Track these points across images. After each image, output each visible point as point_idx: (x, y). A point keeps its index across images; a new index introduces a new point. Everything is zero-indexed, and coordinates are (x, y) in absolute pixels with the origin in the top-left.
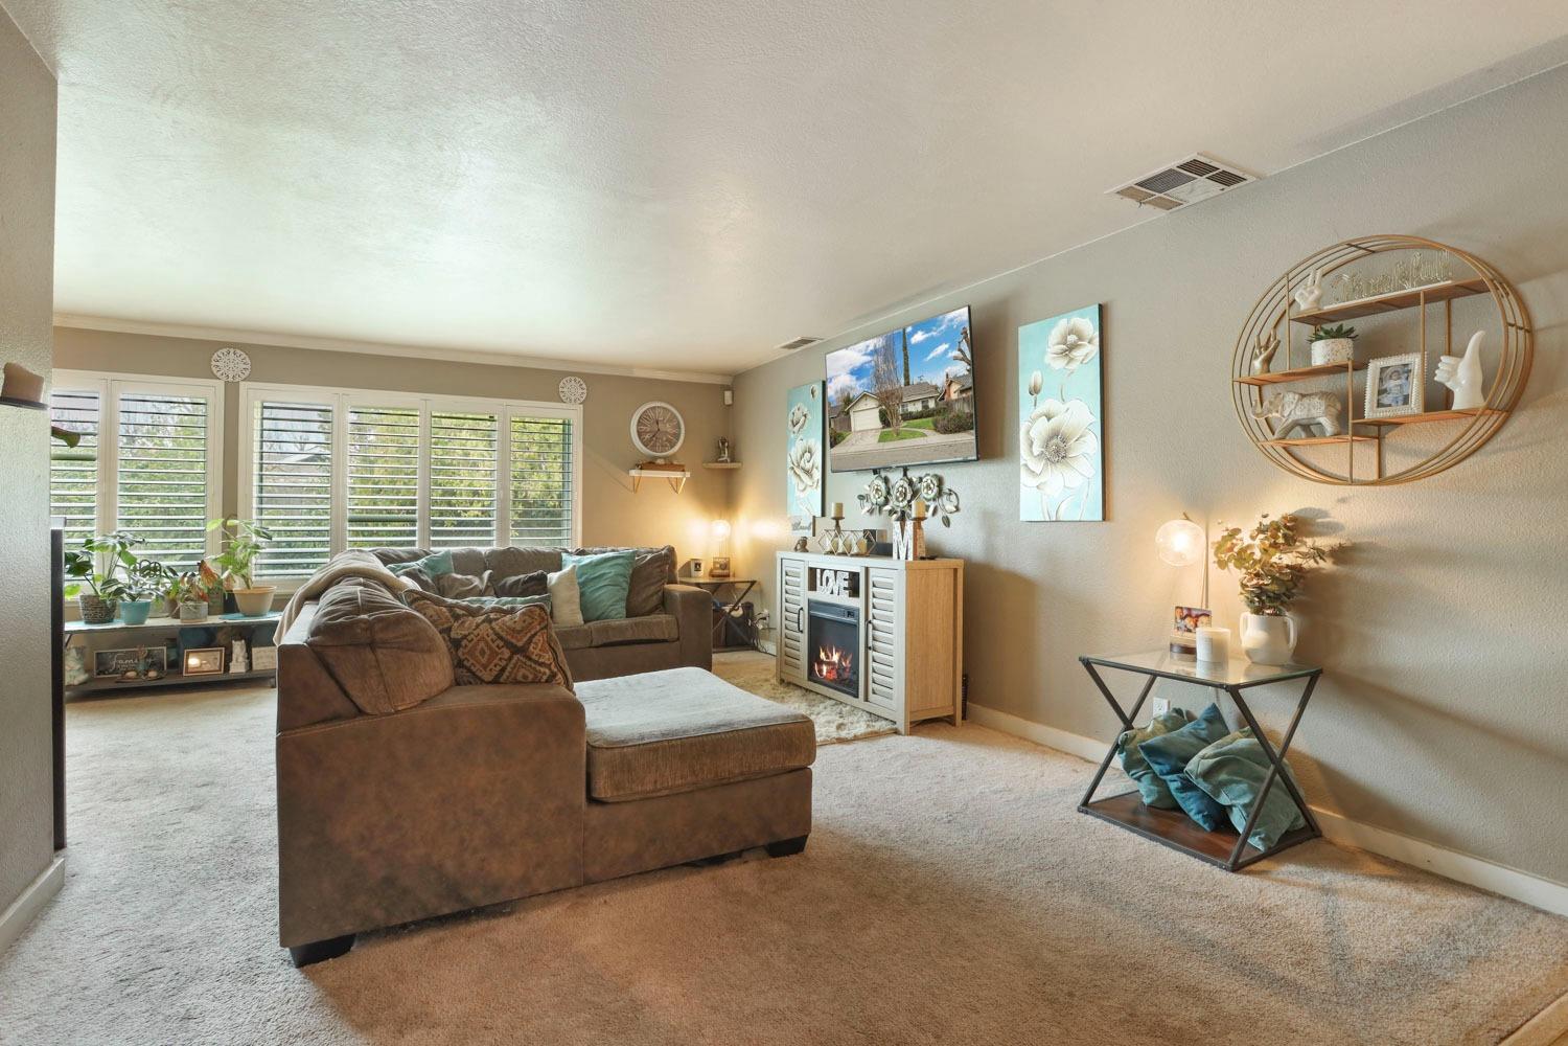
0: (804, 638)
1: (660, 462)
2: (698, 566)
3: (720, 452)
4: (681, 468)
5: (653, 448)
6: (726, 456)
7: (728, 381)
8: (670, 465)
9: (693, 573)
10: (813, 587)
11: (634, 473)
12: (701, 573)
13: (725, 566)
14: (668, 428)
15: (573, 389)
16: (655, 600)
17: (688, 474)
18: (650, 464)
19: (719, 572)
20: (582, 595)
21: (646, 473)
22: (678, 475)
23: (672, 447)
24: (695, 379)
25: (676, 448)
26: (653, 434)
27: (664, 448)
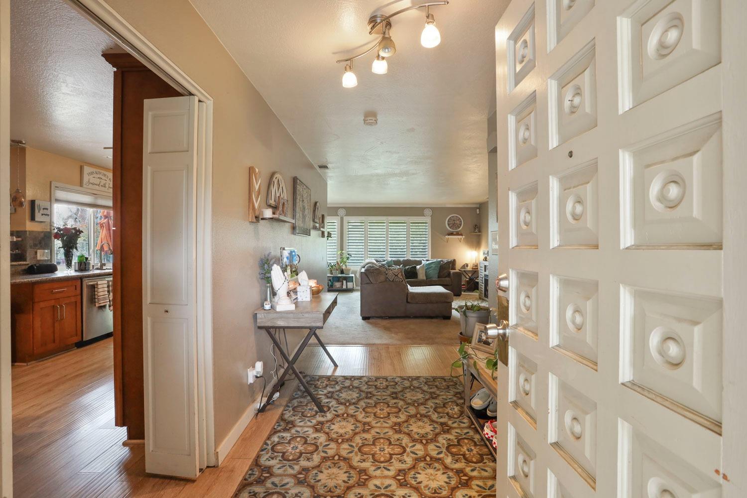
0: (483, 285)
1: (455, 233)
2: (467, 265)
3: (475, 229)
4: (461, 235)
5: (453, 229)
6: (477, 231)
7: (478, 206)
8: (458, 234)
9: (466, 268)
10: (485, 271)
11: (447, 237)
12: (469, 268)
13: (477, 266)
14: (458, 222)
15: (428, 212)
16: (446, 274)
17: (464, 237)
18: (451, 234)
19: (475, 267)
20: (426, 272)
21: (449, 237)
22: (461, 237)
23: (459, 228)
24: (467, 206)
25: (460, 229)
26: (454, 224)
27: (456, 228)
